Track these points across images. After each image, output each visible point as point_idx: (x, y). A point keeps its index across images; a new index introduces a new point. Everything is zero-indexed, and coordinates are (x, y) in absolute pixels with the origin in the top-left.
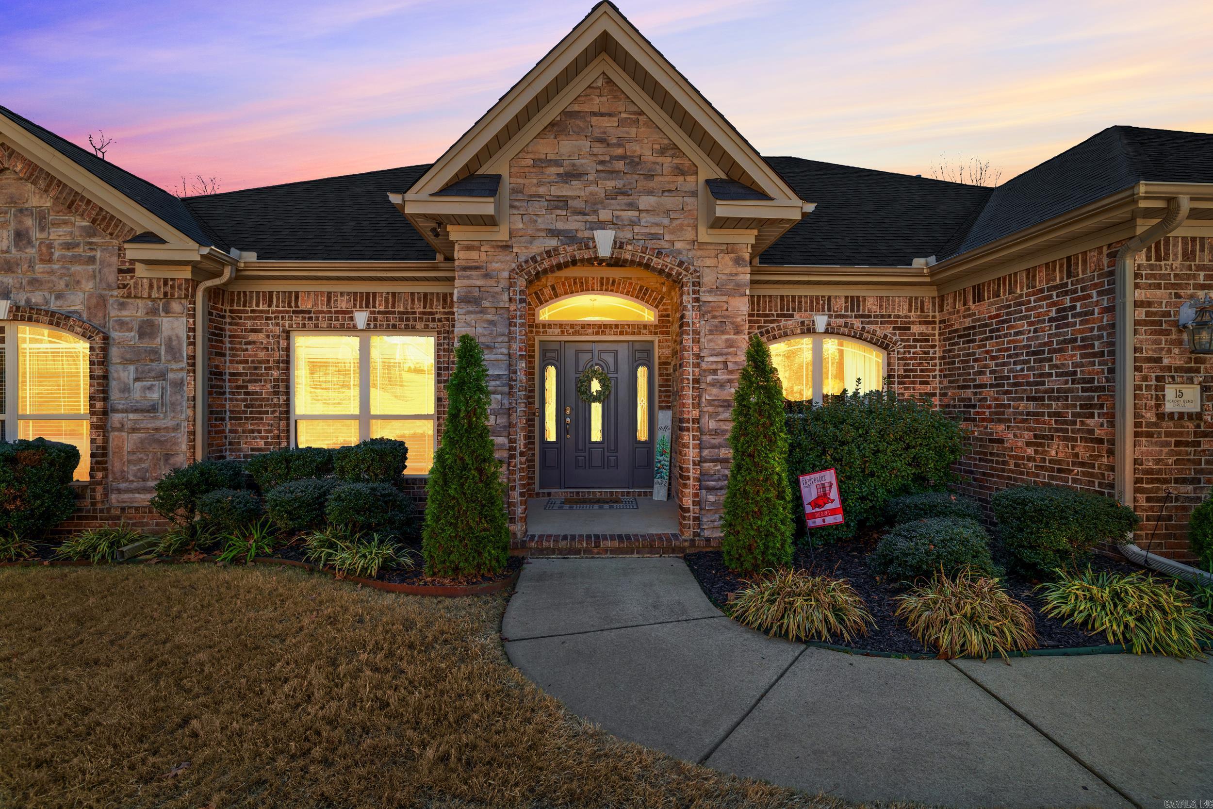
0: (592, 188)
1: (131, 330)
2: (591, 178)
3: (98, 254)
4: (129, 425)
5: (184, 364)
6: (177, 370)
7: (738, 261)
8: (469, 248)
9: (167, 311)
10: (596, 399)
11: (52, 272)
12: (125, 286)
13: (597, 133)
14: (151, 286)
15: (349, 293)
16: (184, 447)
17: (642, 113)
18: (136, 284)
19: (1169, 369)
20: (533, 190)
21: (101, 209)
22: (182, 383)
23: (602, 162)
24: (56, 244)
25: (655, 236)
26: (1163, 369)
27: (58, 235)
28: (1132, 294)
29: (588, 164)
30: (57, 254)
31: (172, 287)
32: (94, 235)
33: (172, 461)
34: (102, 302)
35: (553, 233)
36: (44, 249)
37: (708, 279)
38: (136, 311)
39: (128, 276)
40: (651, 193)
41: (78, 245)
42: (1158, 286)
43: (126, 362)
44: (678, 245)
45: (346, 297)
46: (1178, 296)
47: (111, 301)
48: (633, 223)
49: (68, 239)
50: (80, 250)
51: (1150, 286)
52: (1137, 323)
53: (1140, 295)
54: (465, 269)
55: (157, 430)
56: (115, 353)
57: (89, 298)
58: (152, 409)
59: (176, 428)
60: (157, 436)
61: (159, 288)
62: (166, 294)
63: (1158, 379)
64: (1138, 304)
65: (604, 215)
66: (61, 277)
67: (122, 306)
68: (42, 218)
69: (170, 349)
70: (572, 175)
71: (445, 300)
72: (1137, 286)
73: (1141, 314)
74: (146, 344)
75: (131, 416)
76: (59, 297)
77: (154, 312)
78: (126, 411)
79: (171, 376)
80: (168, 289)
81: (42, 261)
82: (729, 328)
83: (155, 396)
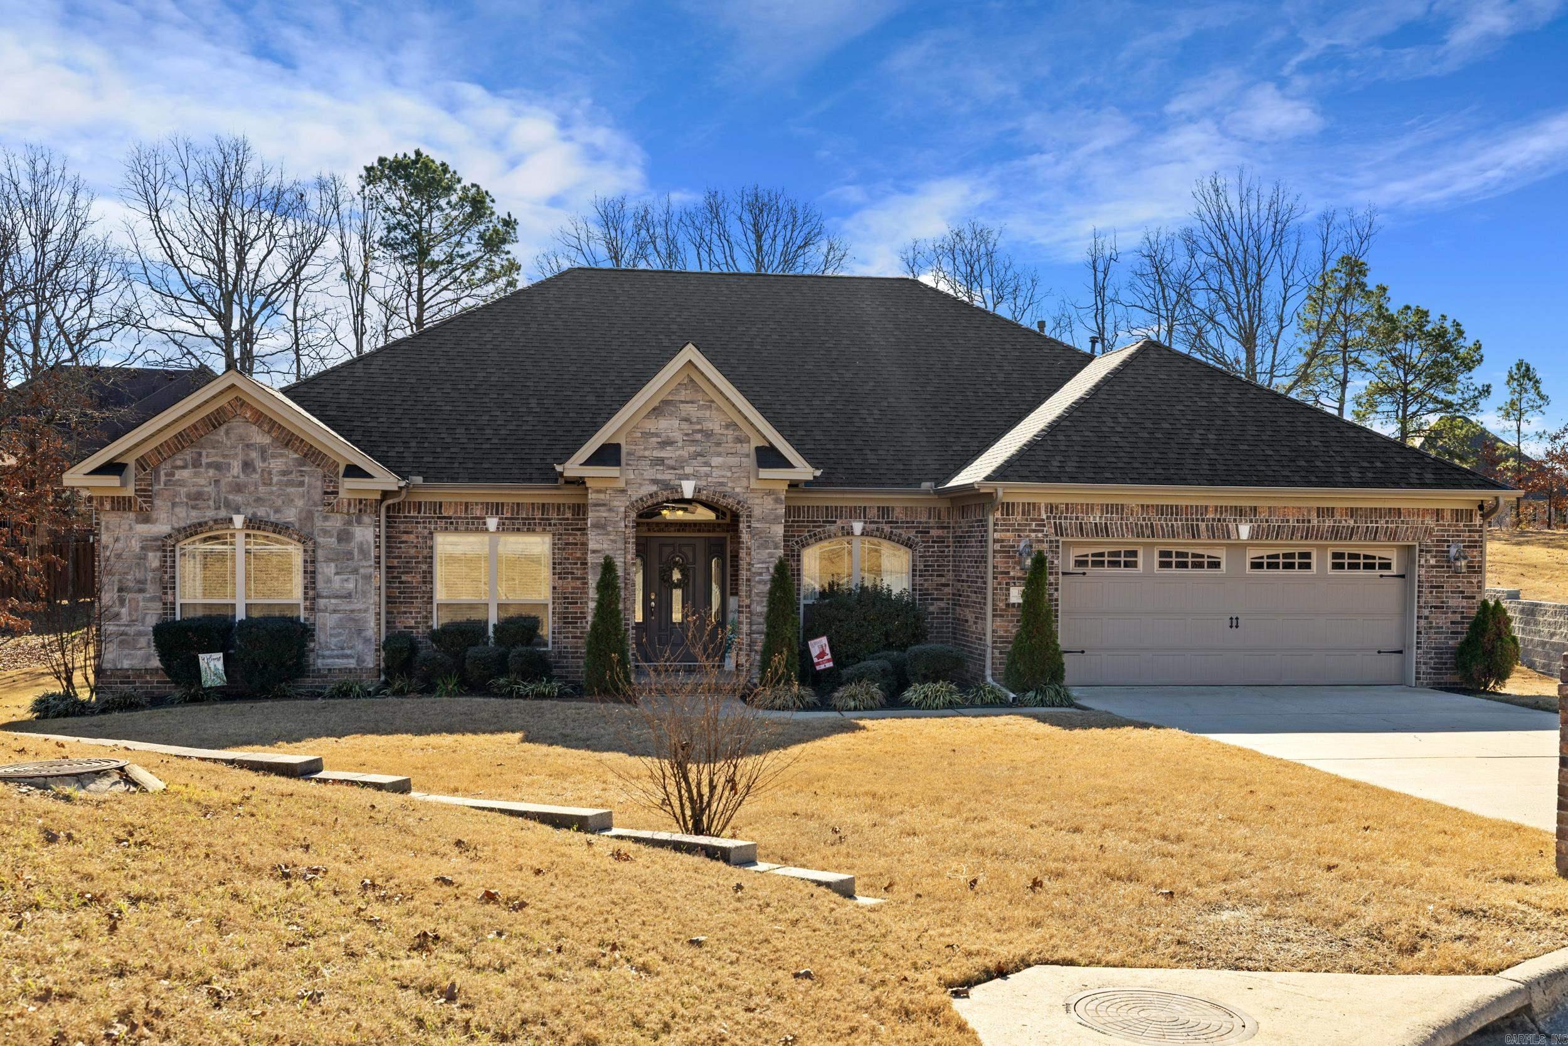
0: (680, 452)
1: (331, 537)
2: (680, 444)
3: (306, 479)
4: (331, 608)
5: (372, 562)
6: (367, 567)
7: (777, 500)
8: (598, 491)
9: (359, 522)
10: (677, 586)
11: (272, 493)
12: (329, 504)
13: (684, 414)
14: (349, 504)
15: (482, 503)
16: (372, 624)
17: (713, 401)
18: (338, 503)
19: (1014, 578)
20: (641, 453)
21: (311, 446)
22: (370, 576)
23: (687, 435)
24: (274, 471)
25: (722, 484)
26: (1010, 578)
27: (277, 465)
28: (992, 535)
29: (677, 436)
30: (275, 479)
31: (366, 506)
32: (304, 465)
33: (363, 635)
34: (309, 516)
35: (655, 482)
36: (266, 475)
37: (757, 512)
38: (336, 522)
39: (332, 497)
40: (719, 455)
41: (291, 472)
42: (1008, 531)
43: (328, 560)
44: (737, 490)
45: (480, 506)
46: (1019, 536)
47: (316, 514)
48: (707, 475)
49: (284, 468)
50: (293, 476)
51: (1003, 531)
53: (997, 535)
54: (598, 505)
55: (352, 611)
56: (320, 553)
57: (300, 512)
58: (349, 596)
59: (366, 611)
60: (352, 616)
61: (355, 506)
62: (359, 510)
63: (1007, 584)
64: (995, 541)
65: (688, 470)
66: (279, 496)
67: (326, 518)
68: (263, 451)
69: (362, 550)
70: (667, 443)
72: (995, 531)
74: (344, 547)
75: (333, 601)
76: (277, 511)
77: (350, 523)
78: (329, 597)
79: (362, 571)
80: (362, 507)
81: (265, 484)
82: (771, 545)
83: (351, 586)
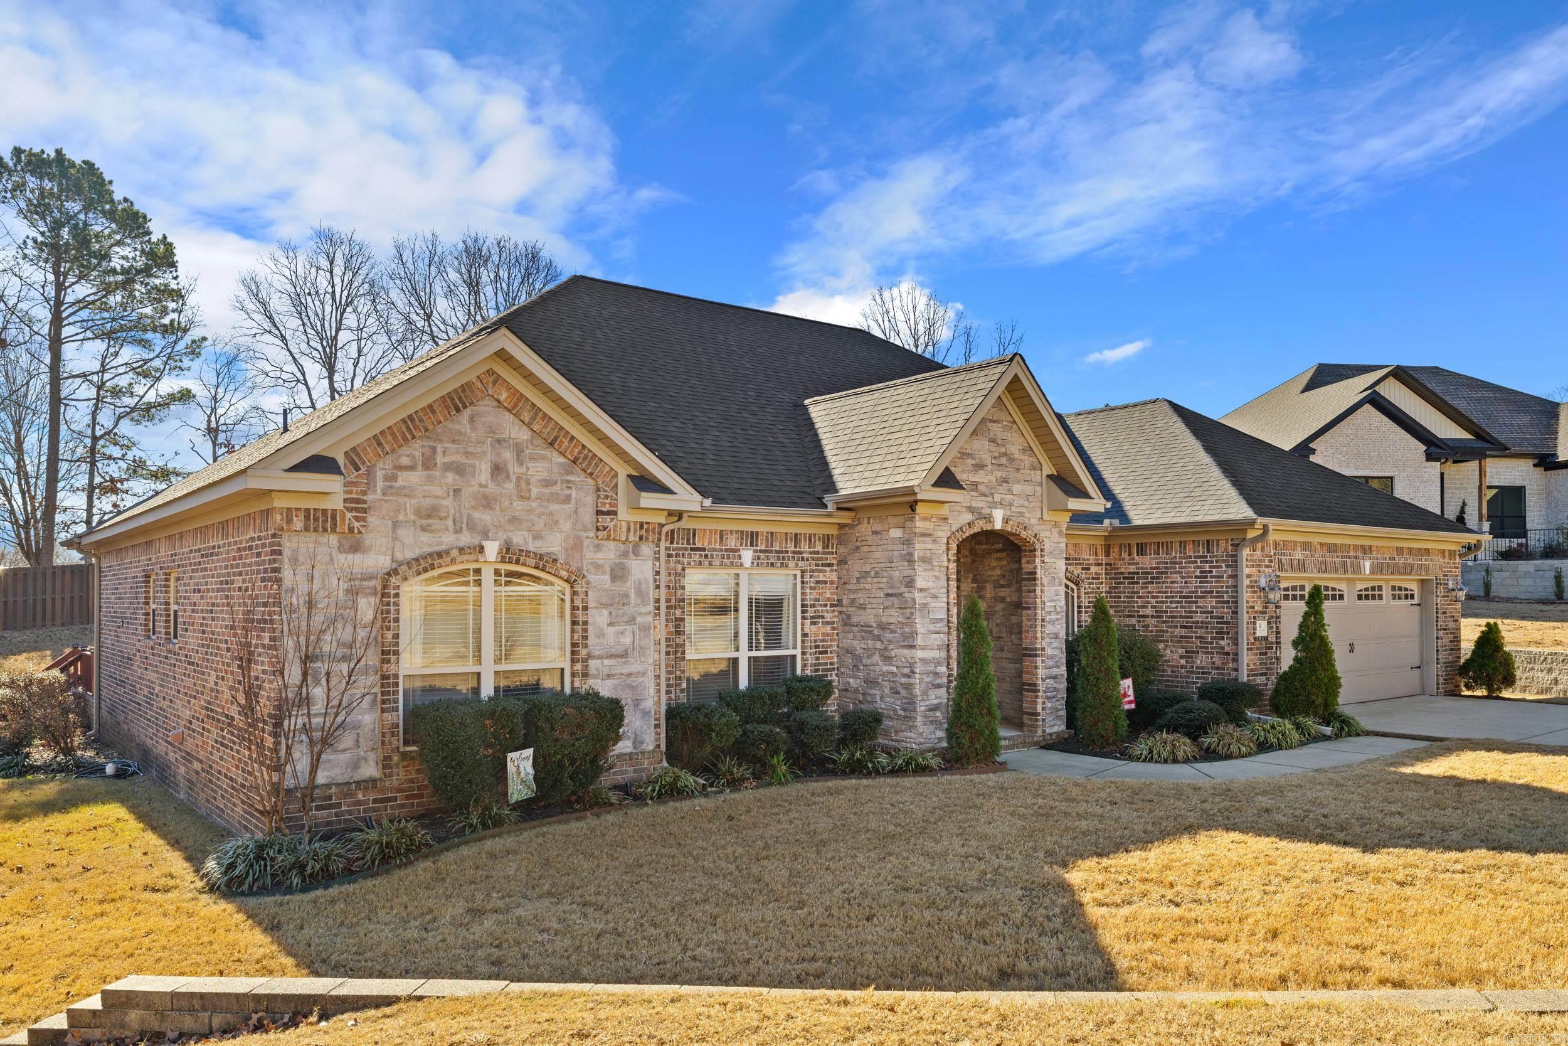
1: (604, 573)
3: (573, 492)
4: (602, 670)
5: (651, 608)
6: (644, 613)
9: (636, 553)
11: (530, 511)
12: (605, 528)
14: (629, 529)
15: (737, 532)
16: (652, 691)
18: (615, 526)
22: (649, 628)
24: (533, 480)
27: (536, 471)
28: (1245, 571)
30: (535, 491)
31: (647, 531)
32: (572, 473)
34: (577, 546)
36: (523, 485)
38: (609, 553)
39: (608, 518)
41: (555, 483)
43: (602, 606)
45: (735, 536)
47: (586, 542)
49: (545, 475)
50: (557, 488)
53: (1248, 571)
55: (629, 675)
56: (591, 596)
57: (566, 540)
58: (625, 654)
59: (644, 673)
60: (629, 681)
61: (635, 531)
62: (641, 538)
64: (1247, 576)
65: (997, 497)
66: (540, 516)
67: (598, 548)
68: (519, 450)
69: (640, 593)
71: (810, 540)
72: (1247, 566)
74: (618, 587)
75: (607, 662)
76: (537, 537)
77: (625, 554)
78: (603, 658)
79: (639, 619)
80: (643, 532)
81: (522, 497)
82: (1057, 581)
83: (627, 640)
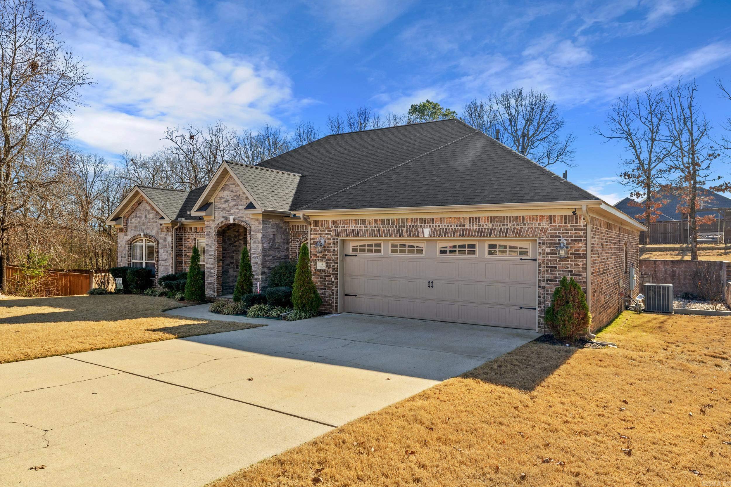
0: (230, 205)
2: (230, 202)
7: (259, 223)
8: (208, 221)
23: (232, 197)
25: (241, 217)
29: (229, 198)
35: (223, 217)
37: (253, 228)
42: (316, 234)
44: (247, 219)
46: (321, 237)
48: (238, 213)
51: (314, 234)
52: (311, 244)
53: (312, 236)
54: (207, 227)
59: (169, 265)
63: (315, 260)
64: (311, 239)
65: (232, 212)
70: (226, 201)
72: (311, 234)
73: (312, 242)
